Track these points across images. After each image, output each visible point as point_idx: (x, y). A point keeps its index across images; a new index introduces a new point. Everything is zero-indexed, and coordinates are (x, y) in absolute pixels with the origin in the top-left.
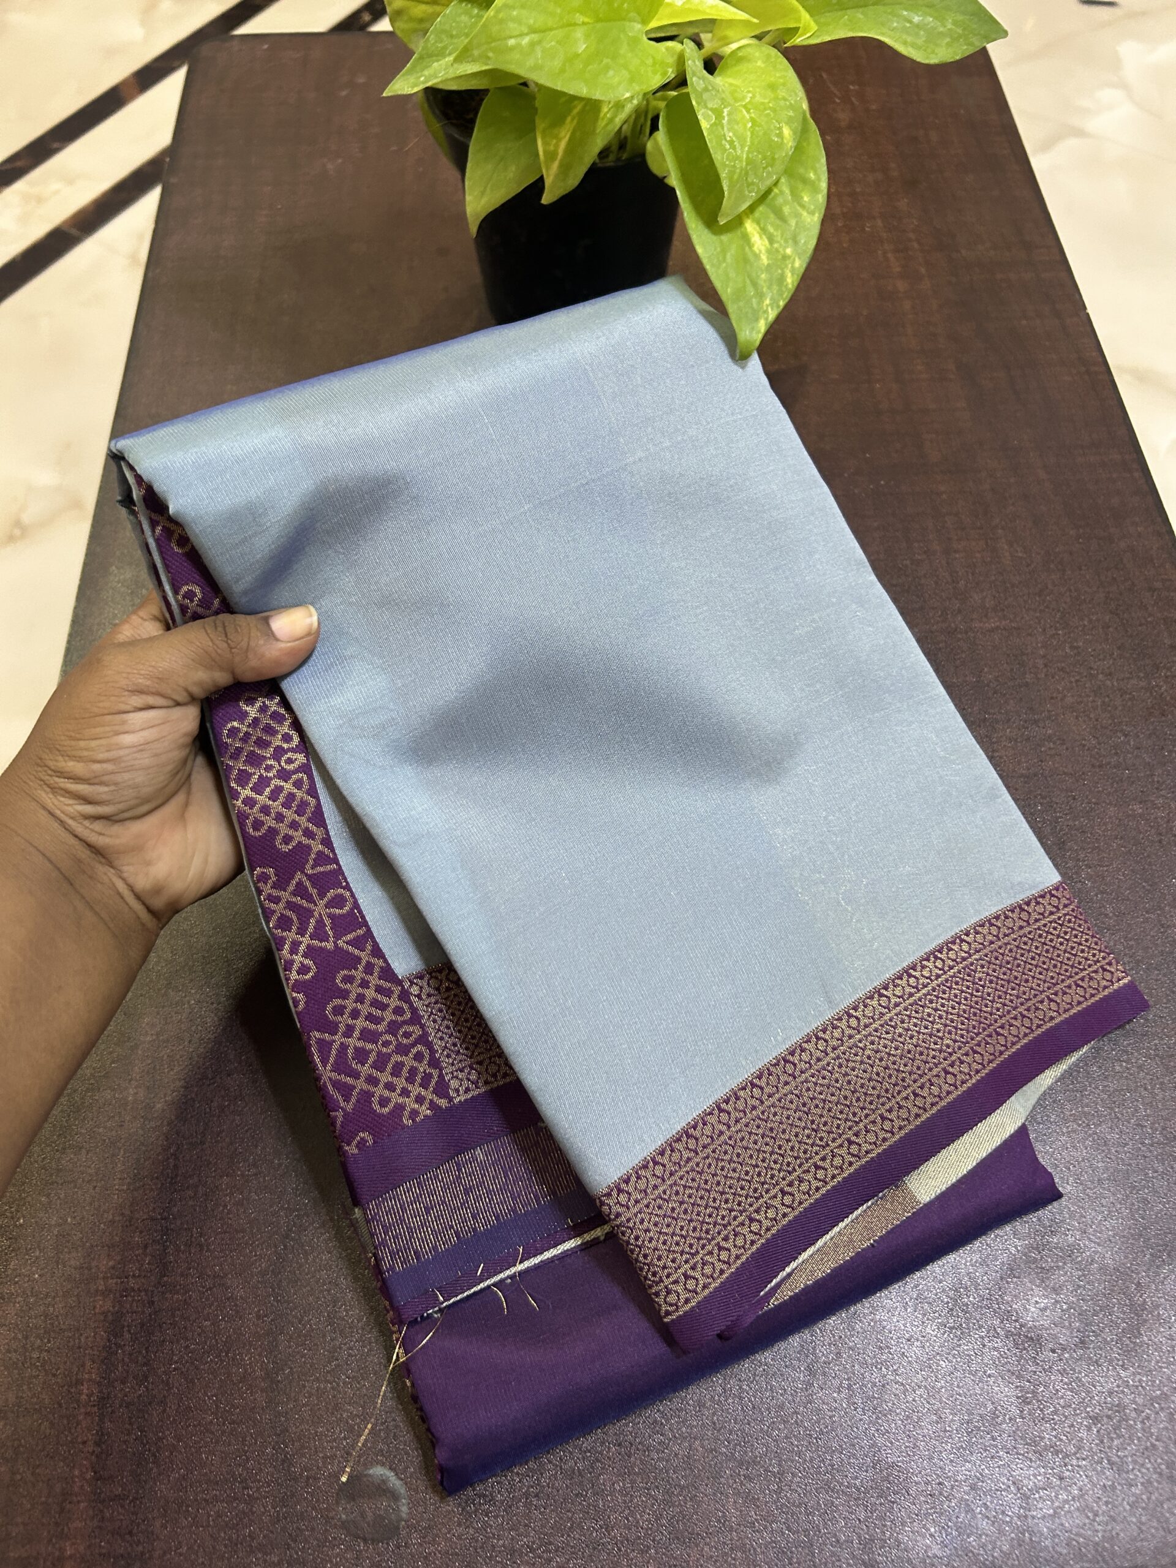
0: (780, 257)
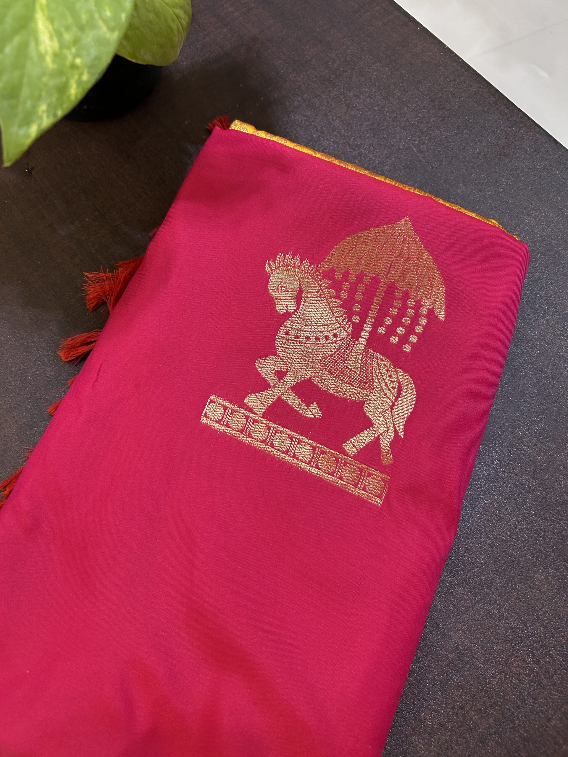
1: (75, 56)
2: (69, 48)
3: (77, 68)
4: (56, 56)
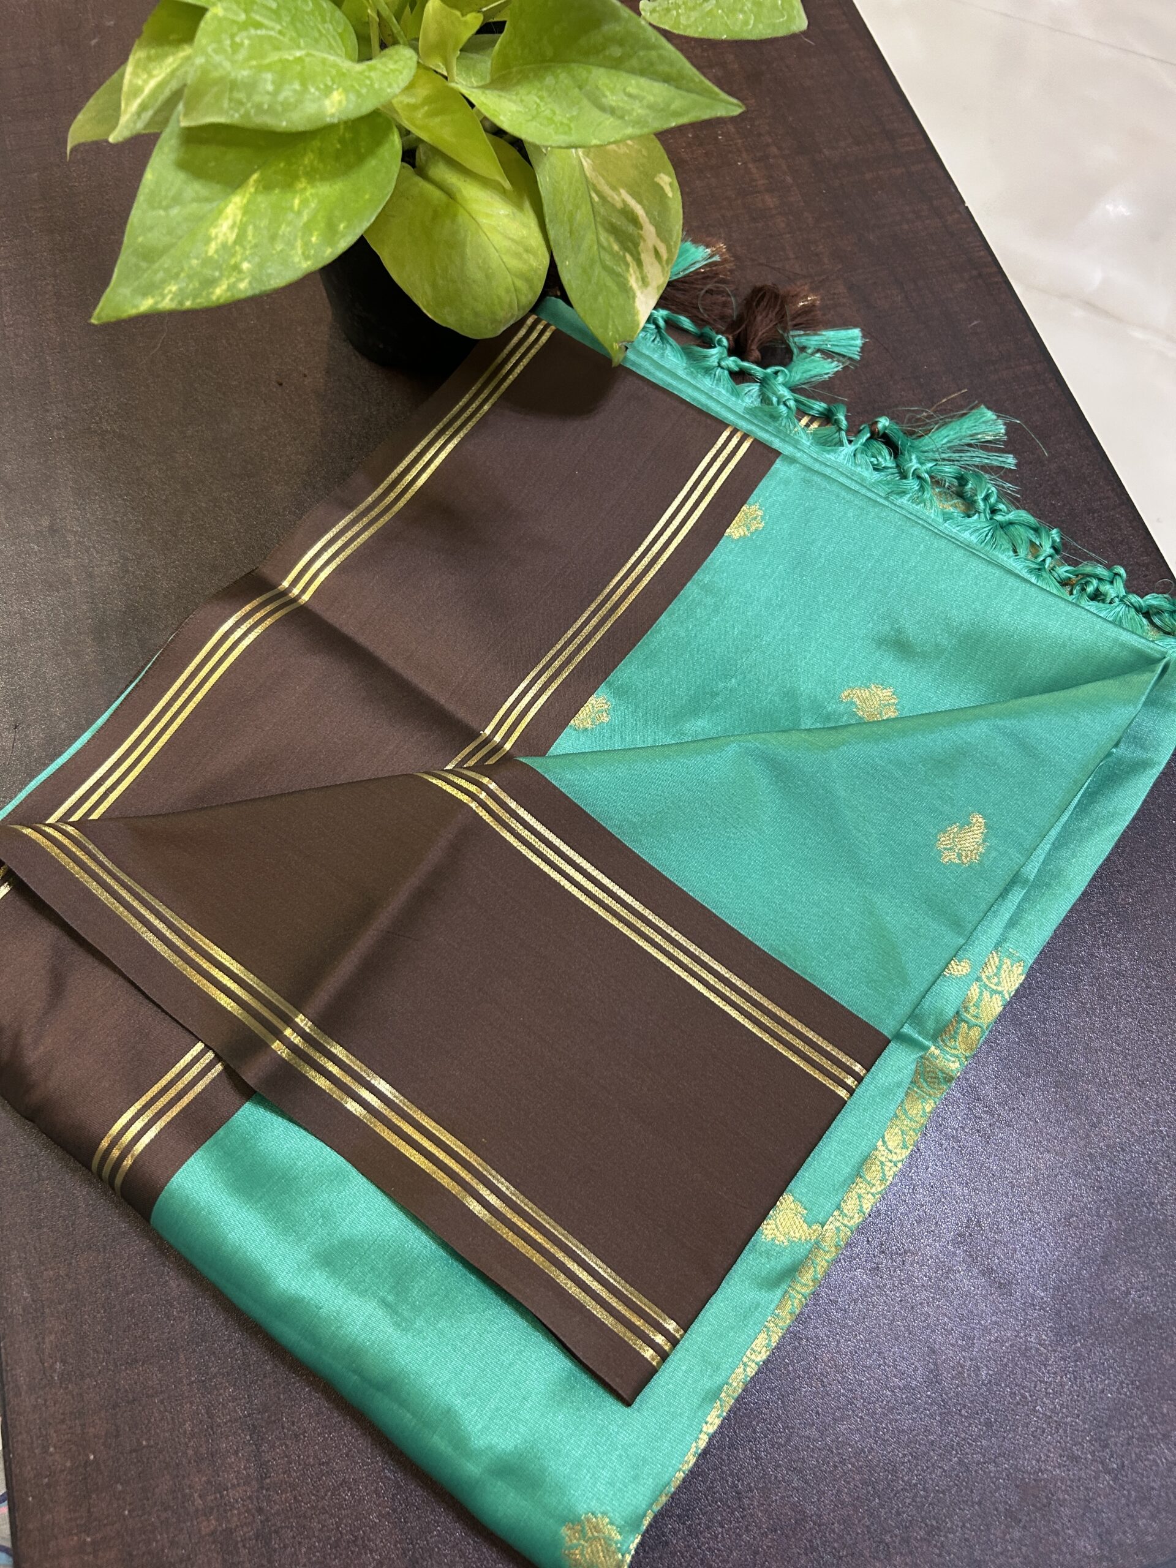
1: (245, 259)
2: (245, 249)
3: (240, 271)
4: (227, 248)
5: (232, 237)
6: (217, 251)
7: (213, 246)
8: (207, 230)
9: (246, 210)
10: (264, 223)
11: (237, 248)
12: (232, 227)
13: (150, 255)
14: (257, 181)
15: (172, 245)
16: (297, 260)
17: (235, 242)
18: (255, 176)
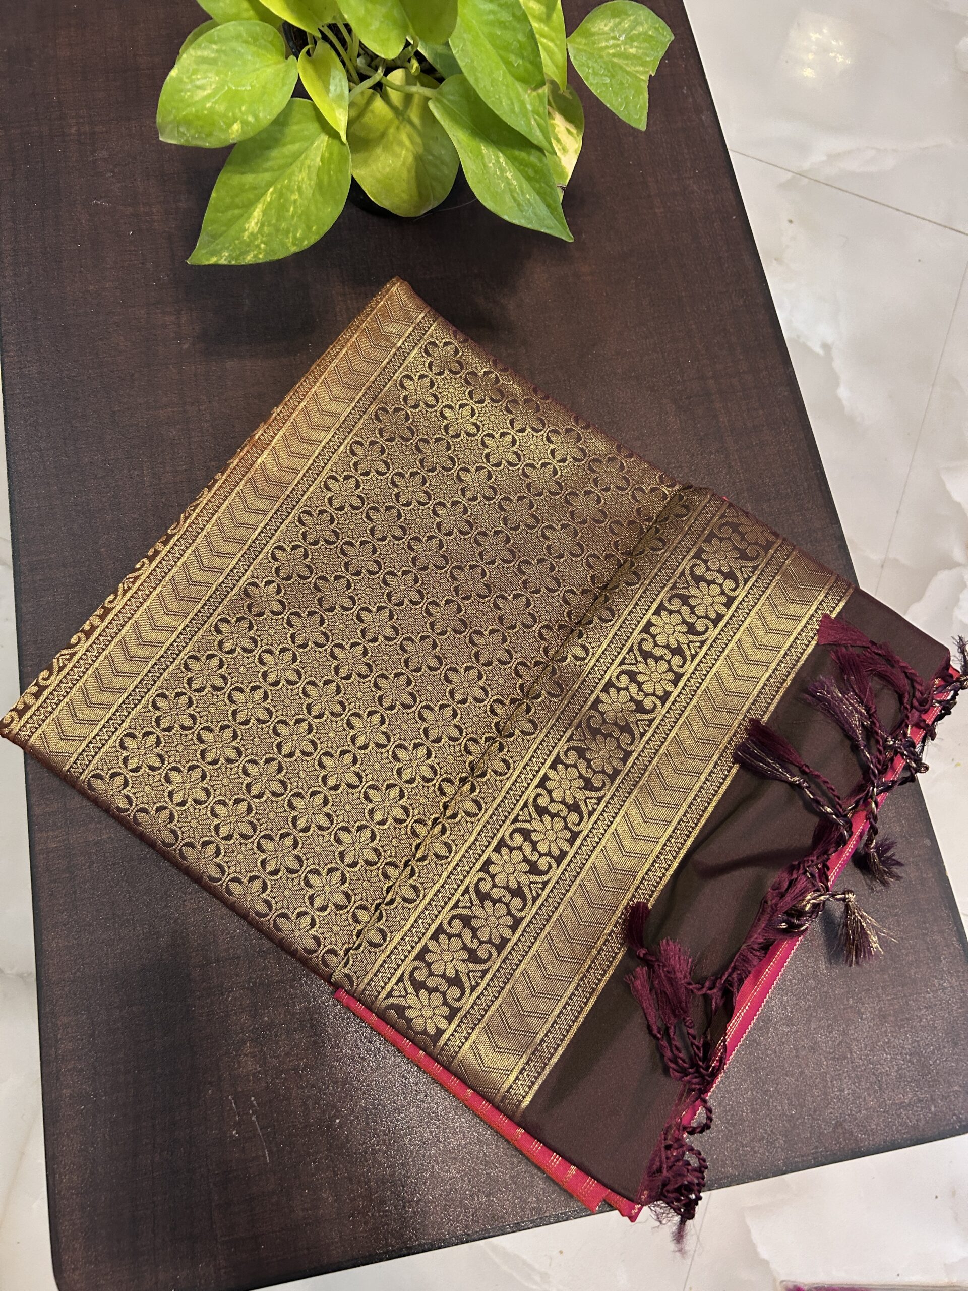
0: (256, 243)
1: (262, 242)
2: (262, 236)
3: (260, 248)
4: (253, 236)
5: (256, 230)
6: (248, 237)
7: (246, 234)
8: (244, 223)
9: (264, 212)
10: (274, 221)
11: (259, 236)
12: (256, 224)
13: (214, 237)
14: (272, 194)
15: (225, 232)
16: (289, 245)
17: (258, 232)
18: (271, 190)
